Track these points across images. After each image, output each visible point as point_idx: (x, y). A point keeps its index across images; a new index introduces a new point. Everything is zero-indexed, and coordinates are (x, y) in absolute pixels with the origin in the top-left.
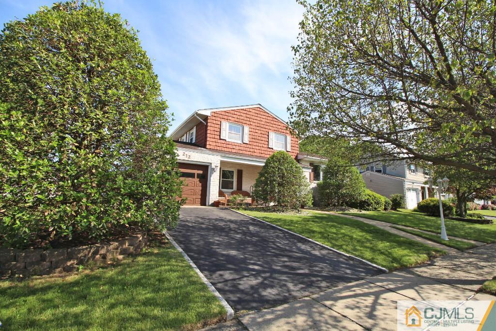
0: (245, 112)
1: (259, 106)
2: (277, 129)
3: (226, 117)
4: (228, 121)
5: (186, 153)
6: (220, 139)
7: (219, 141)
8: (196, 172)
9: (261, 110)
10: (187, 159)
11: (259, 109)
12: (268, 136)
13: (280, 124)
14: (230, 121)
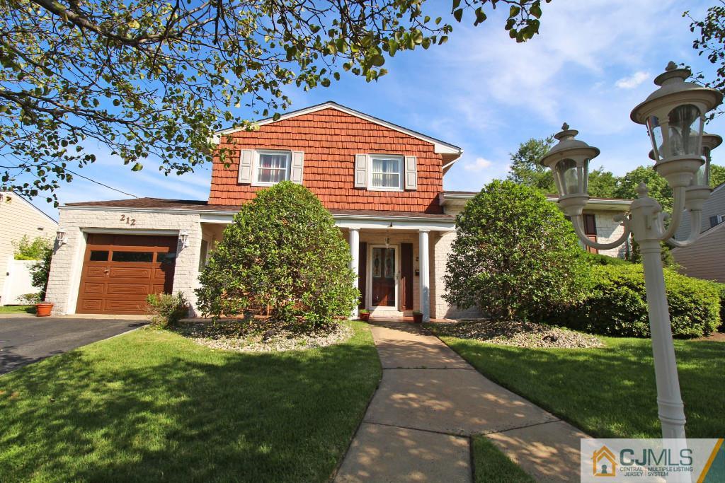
0: (296, 124)
1: (329, 106)
2: (377, 146)
3: (251, 141)
4: (258, 147)
5: (127, 215)
6: (239, 184)
7: (237, 188)
8: (156, 250)
9: (335, 113)
10: (128, 226)
11: (331, 113)
12: (354, 163)
13: (386, 133)
14: (262, 147)
